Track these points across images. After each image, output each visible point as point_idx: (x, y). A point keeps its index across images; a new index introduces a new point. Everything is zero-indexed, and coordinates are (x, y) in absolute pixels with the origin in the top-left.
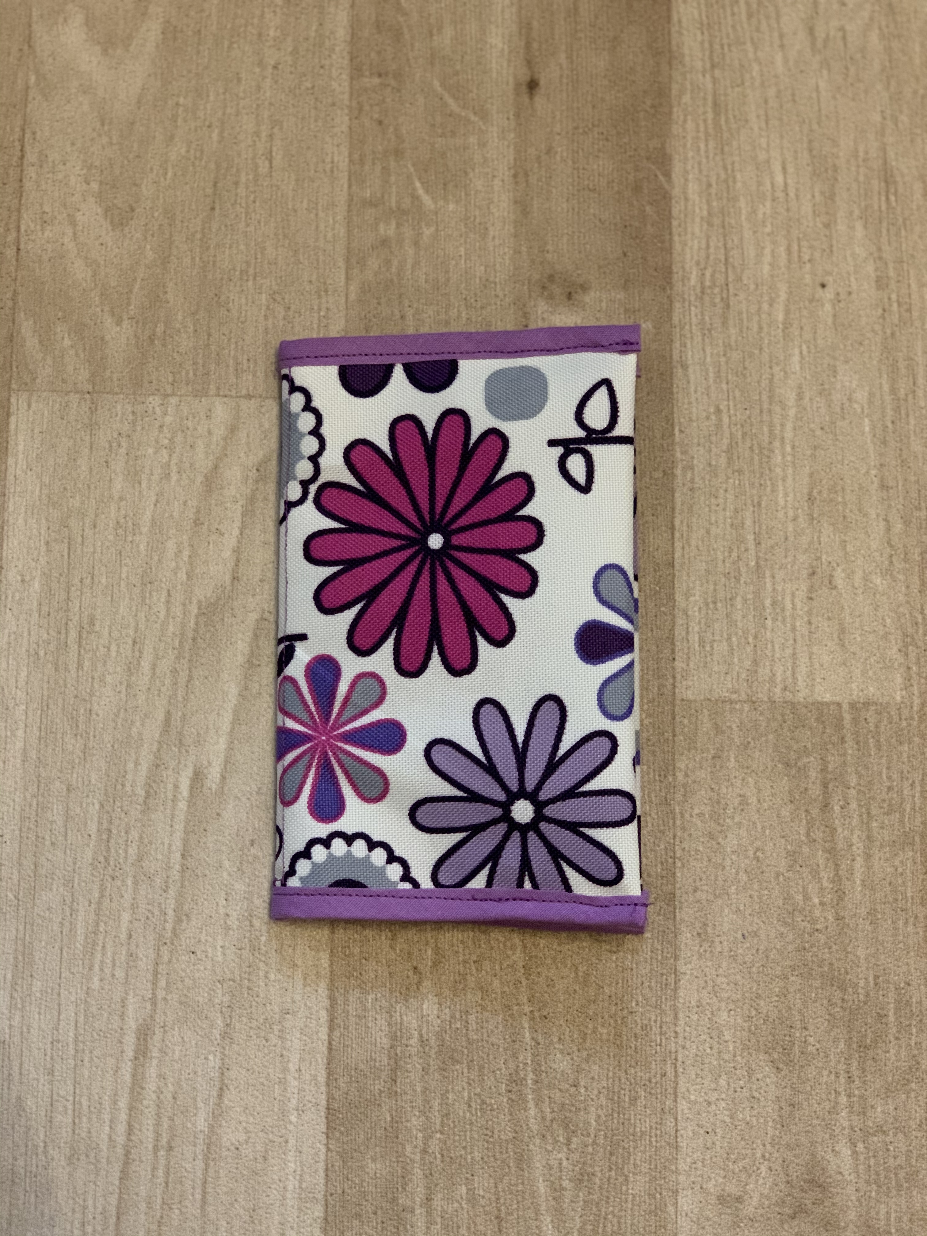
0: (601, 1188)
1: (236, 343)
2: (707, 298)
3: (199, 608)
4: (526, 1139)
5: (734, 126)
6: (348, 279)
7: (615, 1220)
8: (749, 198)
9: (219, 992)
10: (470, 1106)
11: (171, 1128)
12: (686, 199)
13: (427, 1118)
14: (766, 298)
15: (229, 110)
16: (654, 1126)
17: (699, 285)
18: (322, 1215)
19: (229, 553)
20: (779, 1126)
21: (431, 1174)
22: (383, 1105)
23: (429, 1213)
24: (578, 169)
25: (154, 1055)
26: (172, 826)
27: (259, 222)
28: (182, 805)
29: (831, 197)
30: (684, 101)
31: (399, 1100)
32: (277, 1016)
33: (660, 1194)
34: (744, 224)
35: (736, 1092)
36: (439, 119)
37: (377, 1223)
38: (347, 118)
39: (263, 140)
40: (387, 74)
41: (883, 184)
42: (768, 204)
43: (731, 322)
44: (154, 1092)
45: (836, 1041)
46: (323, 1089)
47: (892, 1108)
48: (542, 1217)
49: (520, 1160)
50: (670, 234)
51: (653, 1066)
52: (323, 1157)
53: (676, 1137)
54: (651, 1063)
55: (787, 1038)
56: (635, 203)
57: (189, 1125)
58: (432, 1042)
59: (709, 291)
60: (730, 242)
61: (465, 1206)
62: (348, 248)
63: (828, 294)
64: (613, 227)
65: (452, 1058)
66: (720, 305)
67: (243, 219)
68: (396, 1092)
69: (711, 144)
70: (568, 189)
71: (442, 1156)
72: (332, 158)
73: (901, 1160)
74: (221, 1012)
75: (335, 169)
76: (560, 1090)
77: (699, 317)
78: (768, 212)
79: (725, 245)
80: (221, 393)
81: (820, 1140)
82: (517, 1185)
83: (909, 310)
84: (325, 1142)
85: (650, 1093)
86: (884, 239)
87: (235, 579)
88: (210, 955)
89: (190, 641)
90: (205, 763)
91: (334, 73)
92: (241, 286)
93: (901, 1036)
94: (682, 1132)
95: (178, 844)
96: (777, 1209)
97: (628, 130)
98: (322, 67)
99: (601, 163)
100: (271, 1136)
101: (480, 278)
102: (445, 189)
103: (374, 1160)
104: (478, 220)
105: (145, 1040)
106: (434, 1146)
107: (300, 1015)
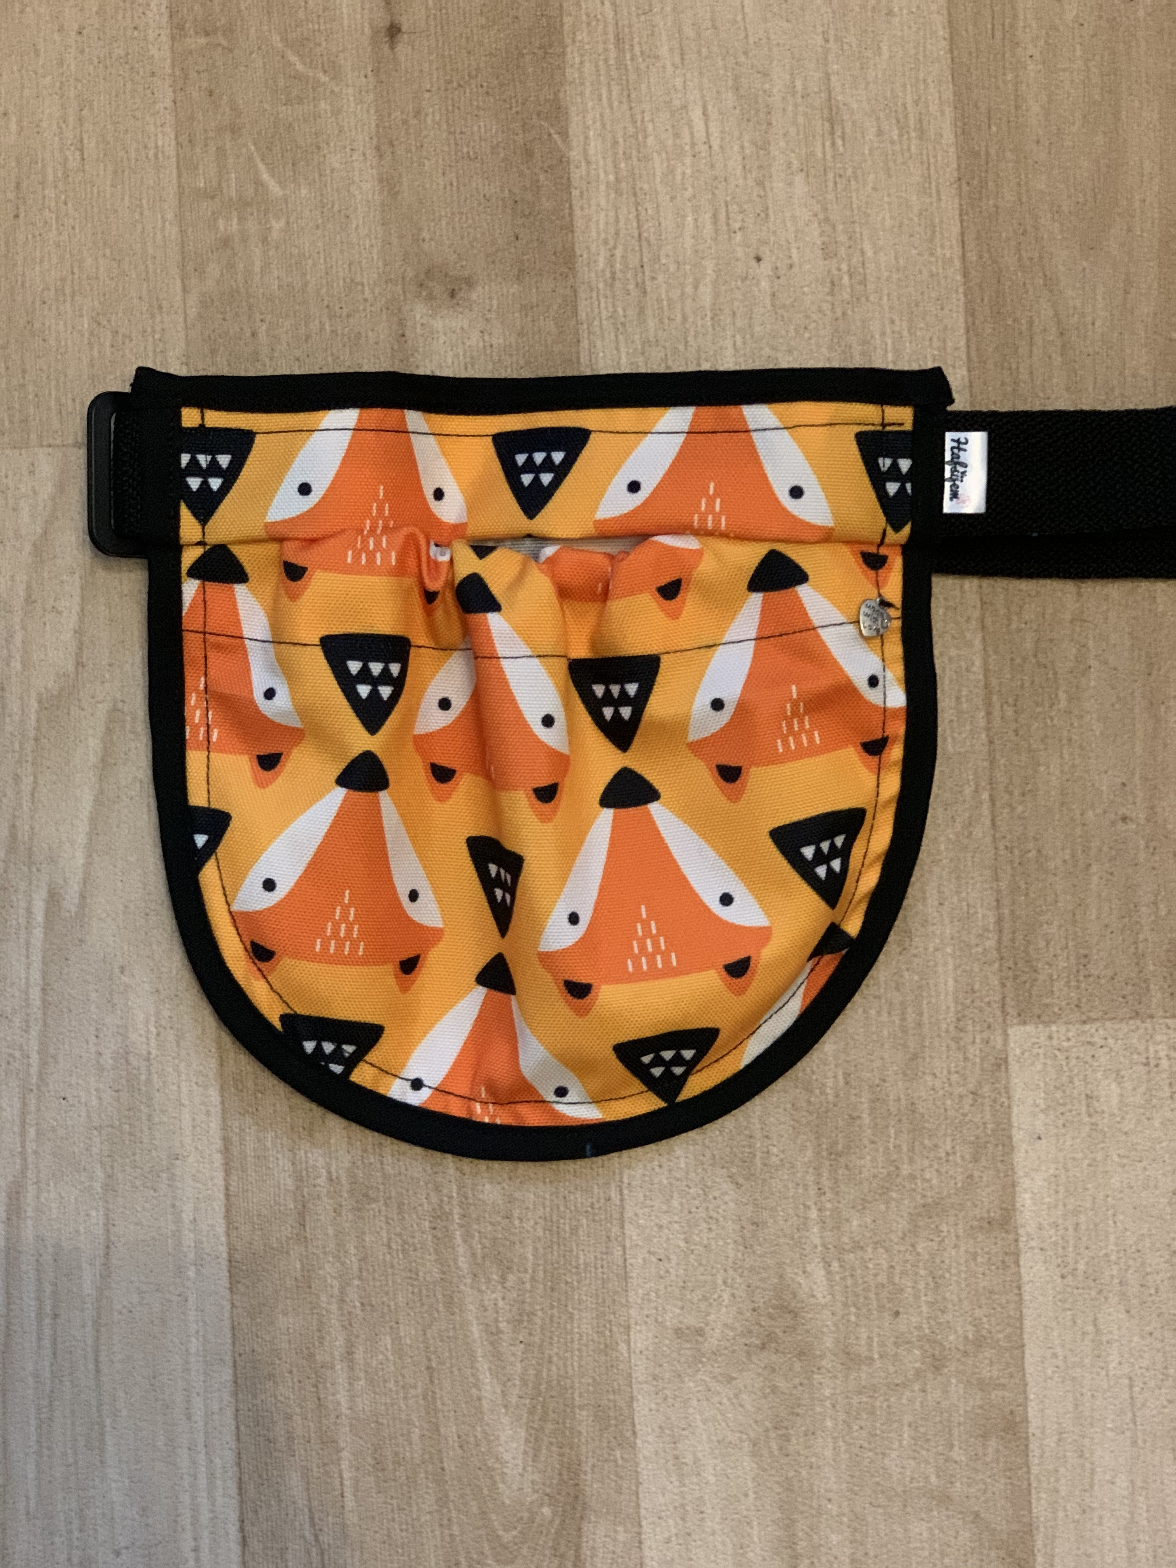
0: (542, 1329)
1: (57, 381)
2: (618, 284)
3: (40, 702)
4: (455, 1280)
5: (643, 66)
6: (185, 290)
7: (561, 1363)
8: (664, 155)
9: (98, 1140)
10: (390, 1247)
11: (55, 1293)
12: (588, 163)
13: (343, 1264)
14: (690, 280)
15: (26, 92)
16: (599, 1256)
17: (608, 270)
18: (230, 1378)
19: (69, 635)
20: (741, 1248)
21: (351, 1325)
22: (291, 1252)
23: (351, 1369)
24: (455, 132)
25: (29, 1214)
26: (28, 957)
27: (73, 228)
28: (38, 933)
29: (763, 146)
30: (579, 38)
31: (310, 1247)
32: (164, 1163)
33: (611, 1331)
34: (659, 189)
35: (690, 1212)
36: (281, 84)
37: (293, 1382)
38: (171, 89)
39: (71, 127)
40: (215, 31)
41: (827, 125)
42: (688, 161)
43: (649, 312)
44: (33, 1255)
45: (803, 1148)
46: (223, 1239)
47: (869, 1221)
48: (478, 1365)
49: (449, 1304)
50: (571, 207)
51: (596, 1190)
52: (227, 1315)
53: (626, 1267)
54: (592, 1187)
55: (747, 1150)
56: (527, 172)
57: (75, 1290)
58: (344, 1180)
59: (619, 275)
60: (643, 213)
61: (392, 1358)
62: (183, 253)
63: (765, 268)
64: (500, 203)
65: (366, 1195)
66: (635, 293)
67: (54, 227)
68: (305, 1238)
69: (615, 89)
70: (443, 159)
71: (362, 1304)
72: (156, 143)
73: (882, 1278)
74: (101, 1163)
75: (160, 155)
76: (491, 1223)
77: (611, 309)
78: (688, 171)
79: (638, 216)
80: (45, 443)
81: (788, 1261)
82: (447, 1330)
83: (864, 282)
84: (228, 1297)
85: (594, 1221)
86: (831, 196)
87: (79, 664)
88: (83, 1100)
89: (32, 742)
90: (61, 882)
91: (151, 36)
92: (58, 309)
93: (876, 1139)
94: (632, 1261)
95: (36, 976)
96: (744, 1340)
97: (513, 80)
98: (135, 28)
99: (482, 124)
100: (168, 1296)
101: (344, 279)
102: (294, 171)
103: (285, 1314)
104: (336, 207)
105: (18, 1199)
106: (353, 1295)
107: (190, 1160)
